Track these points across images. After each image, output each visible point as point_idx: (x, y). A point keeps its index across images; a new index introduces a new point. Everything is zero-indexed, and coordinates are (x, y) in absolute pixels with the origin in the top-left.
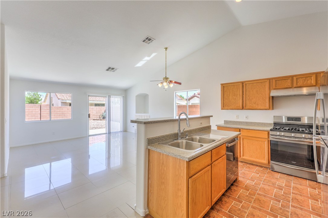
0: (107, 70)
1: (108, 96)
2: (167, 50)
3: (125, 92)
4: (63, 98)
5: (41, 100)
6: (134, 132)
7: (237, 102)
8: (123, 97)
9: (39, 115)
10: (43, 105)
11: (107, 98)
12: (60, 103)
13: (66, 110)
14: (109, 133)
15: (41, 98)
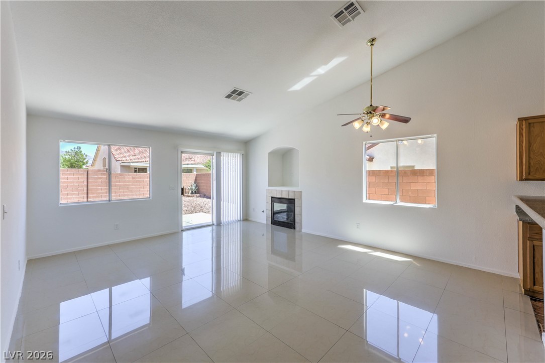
0: (229, 96)
1: (217, 153)
2: (375, 43)
3: (246, 146)
4: (124, 159)
5: (87, 163)
6: (265, 222)
8: (242, 154)
9: (86, 189)
10: (92, 171)
11: (214, 157)
12: (119, 167)
13: (131, 179)
14: (219, 224)
15: (86, 160)
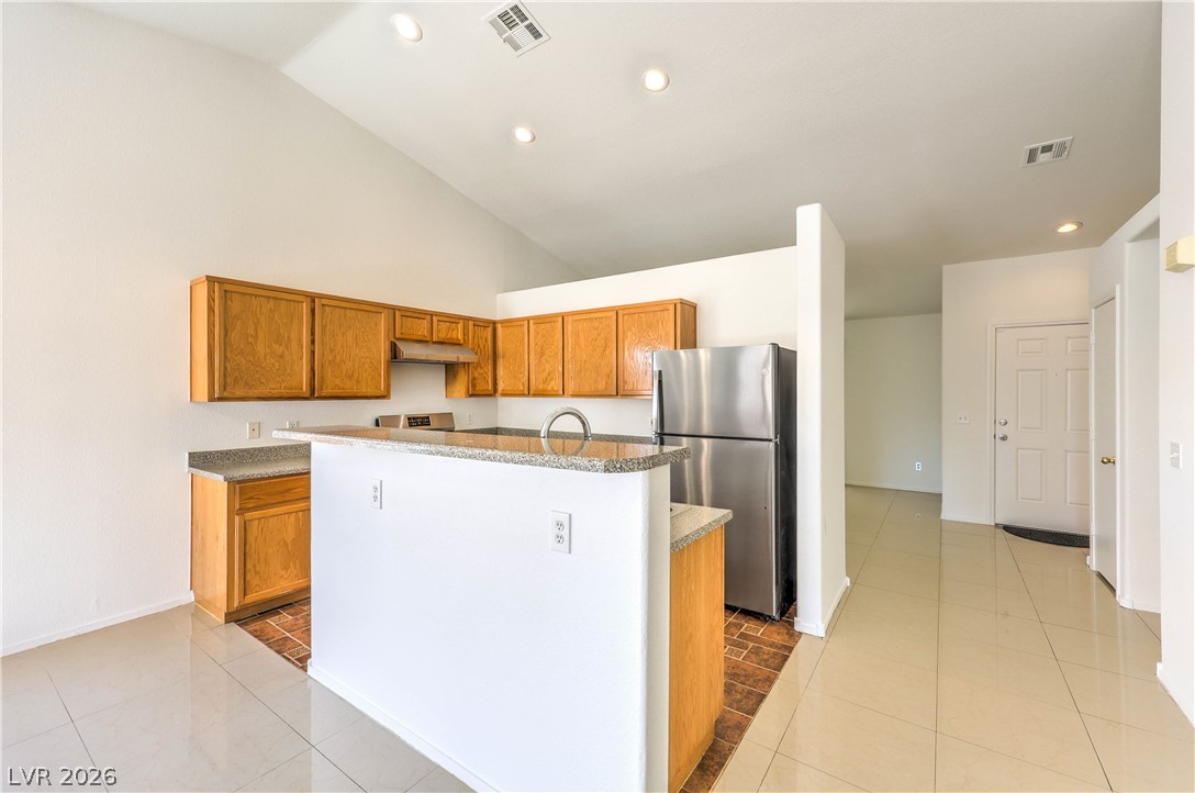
7: (288, 371)
